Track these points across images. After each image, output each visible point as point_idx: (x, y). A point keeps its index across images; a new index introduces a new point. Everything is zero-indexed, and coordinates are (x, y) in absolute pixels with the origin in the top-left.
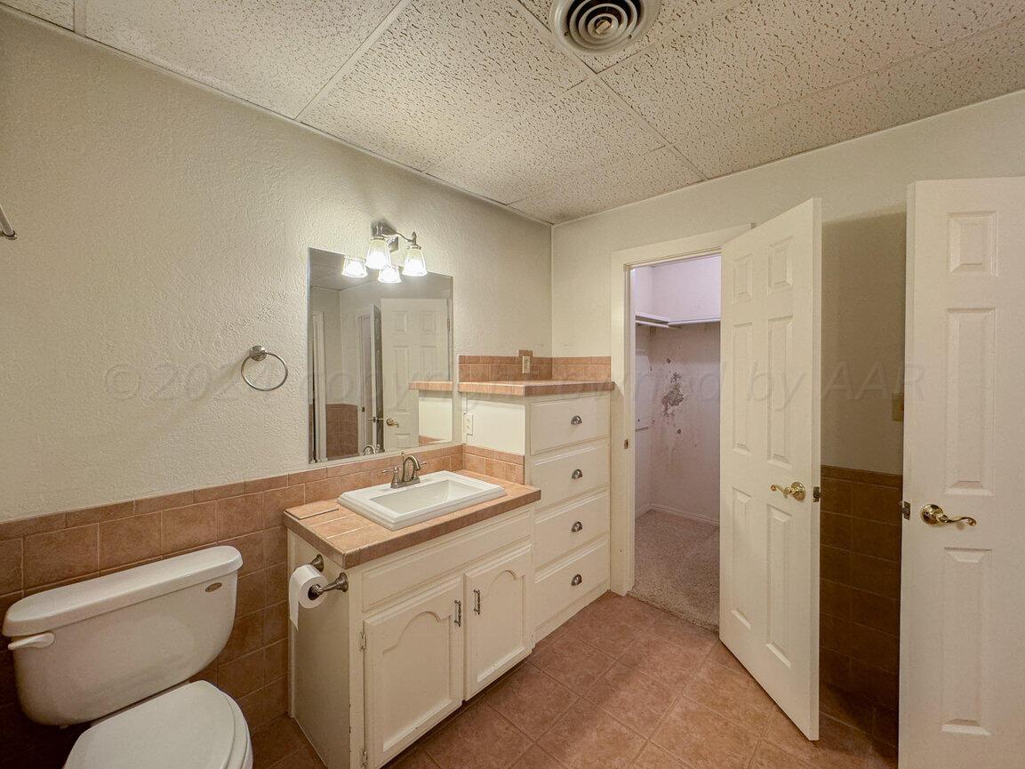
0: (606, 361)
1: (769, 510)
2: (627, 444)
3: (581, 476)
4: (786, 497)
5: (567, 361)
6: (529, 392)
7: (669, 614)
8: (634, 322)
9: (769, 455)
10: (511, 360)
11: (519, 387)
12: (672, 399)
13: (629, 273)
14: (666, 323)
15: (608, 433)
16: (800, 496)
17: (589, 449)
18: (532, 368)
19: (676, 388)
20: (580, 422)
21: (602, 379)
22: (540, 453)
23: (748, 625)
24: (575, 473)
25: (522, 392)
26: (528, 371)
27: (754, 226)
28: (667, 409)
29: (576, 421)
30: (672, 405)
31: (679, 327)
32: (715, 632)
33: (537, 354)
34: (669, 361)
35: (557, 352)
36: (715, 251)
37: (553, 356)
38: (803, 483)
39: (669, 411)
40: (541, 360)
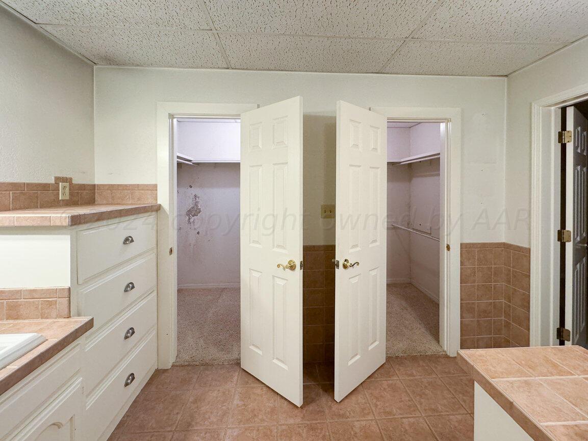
0: (154, 188)
1: (273, 278)
2: (171, 251)
3: (133, 287)
4: (284, 270)
5: (112, 187)
6: (76, 221)
7: (207, 365)
8: (176, 160)
9: (274, 246)
10: (45, 187)
11: (61, 216)
12: (193, 212)
13: (172, 121)
14: (190, 161)
15: (155, 246)
16: (292, 268)
17: (140, 262)
18: (71, 194)
19: (196, 204)
20: (132, 241)
21: (148, 202)
22: (88, 280)
23: (260, 352)
24: (128, 286)
25: (66, 222)
26: (67, 197)
27: (259, 106)
28: (189, 219)
29: (128, 240)
30: (193, 216)
31: (198, 164)
32: (238, 363)
33: (77, 180)
34: (191, 187)
35: (100, 178)
36: (236, 117)
37: (96, 183)
38: (294, 260)
39: (192, 220)
40: (82, 187)
